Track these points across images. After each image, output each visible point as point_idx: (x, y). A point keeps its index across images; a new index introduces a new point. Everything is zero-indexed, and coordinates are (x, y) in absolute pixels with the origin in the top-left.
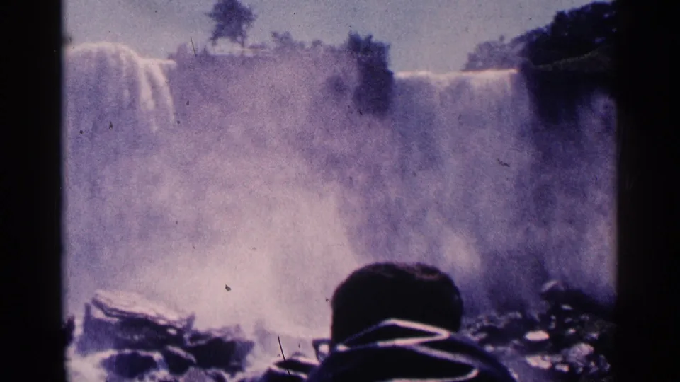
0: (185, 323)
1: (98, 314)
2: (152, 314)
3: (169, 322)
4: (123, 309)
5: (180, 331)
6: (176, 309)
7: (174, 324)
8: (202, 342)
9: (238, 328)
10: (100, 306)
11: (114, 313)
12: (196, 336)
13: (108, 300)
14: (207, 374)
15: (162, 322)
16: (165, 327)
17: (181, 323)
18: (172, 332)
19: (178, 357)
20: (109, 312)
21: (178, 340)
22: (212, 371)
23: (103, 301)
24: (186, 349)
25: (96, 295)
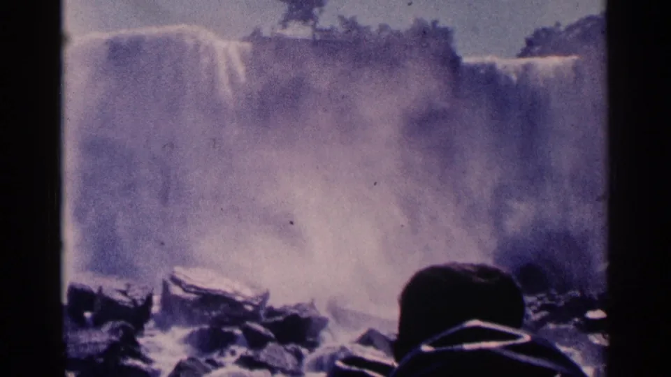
0: (260, 300)
1: (177, 291)
2: (229, 290)
3: (246, 298)
4: (199, 285)
5: (257, 308)
6: (253, 287)
7: (249, 300)
8: (280, 318)
9: (312, 305)
10: (178, 282)
11: (193, 290)
12: (272, 312)
13: (186, 277)
14: (285, 349)
15: (239, 299)
16: (241, 304)
17: (257, 300)
18: (250, 308)
19: (258, 333)
20: (187, 288)
21: (254, 316)
22: (291, 346)
23: (180, 277)
24: (264, 325)
25: (174, 272)
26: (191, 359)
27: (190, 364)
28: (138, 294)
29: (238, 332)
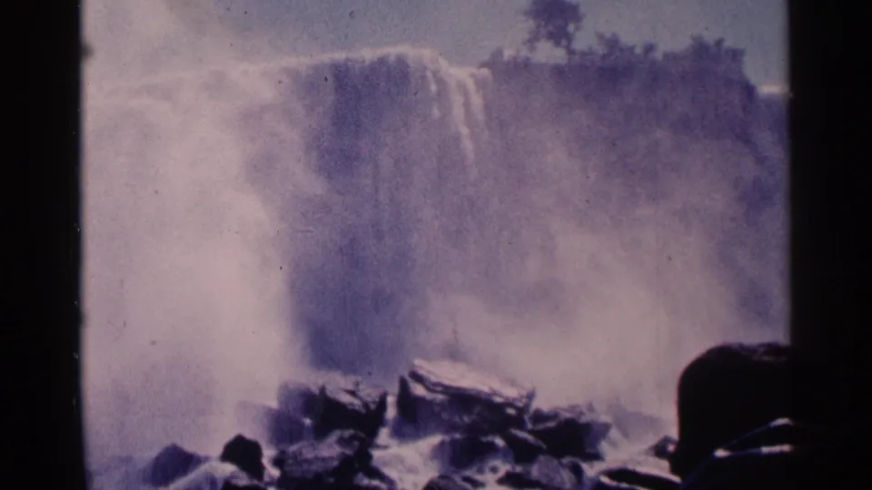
0: (525, 401)
1: (420, 390)
2: (485, 389)
3: (507, 398)
4: (446, 382)
5: (522, 411)
6: (513, 383)
7: (511, 401)
8: (551, 424)
9: (591, 408)
10: (418, 378)
11: (440, 389)
12: (539, 417)
13: (429, 372)
14: (560, 464)
15: (498, 400)
16: (501, 407)
17: (521, 401)
18: (511, 411)
19: (525, 442)
20: (431, 387)
21: (517, 422)
22: (566, 460)
23: (421, 372)
24: (531, 432)
25: (414, 365)
26: (442, 476)
27: (442, 482)
28: (369, 395)
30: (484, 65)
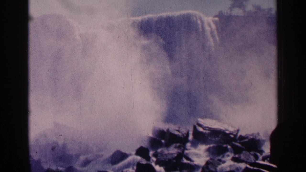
0: (236, 132)
1: (201, 129)
2: (223, 128)
3: (230, 131)
4: (210, 126)
5: (235, 136)
6: (232, 126)
7: (232, 132)
8: (247, 140)
9: (258, 134)
10: (200, 126)
11: (207, 129)
12: (241, 138)
13: (204, 123)
14: (250, 153)
15: (227, 132)
16: (229, 134)
17: (235, 132)
18: (232, 136)
19: (238, 146)
20: (204, 128)
21: (235, 139)
22: (252, 153)
23: (201, 123)
24: (240, 143)
25: (198, 121)
26: (211, 159)
27: (211, 161)
28: (184, 131)
29: (229, 147)
30: (216, 16)
